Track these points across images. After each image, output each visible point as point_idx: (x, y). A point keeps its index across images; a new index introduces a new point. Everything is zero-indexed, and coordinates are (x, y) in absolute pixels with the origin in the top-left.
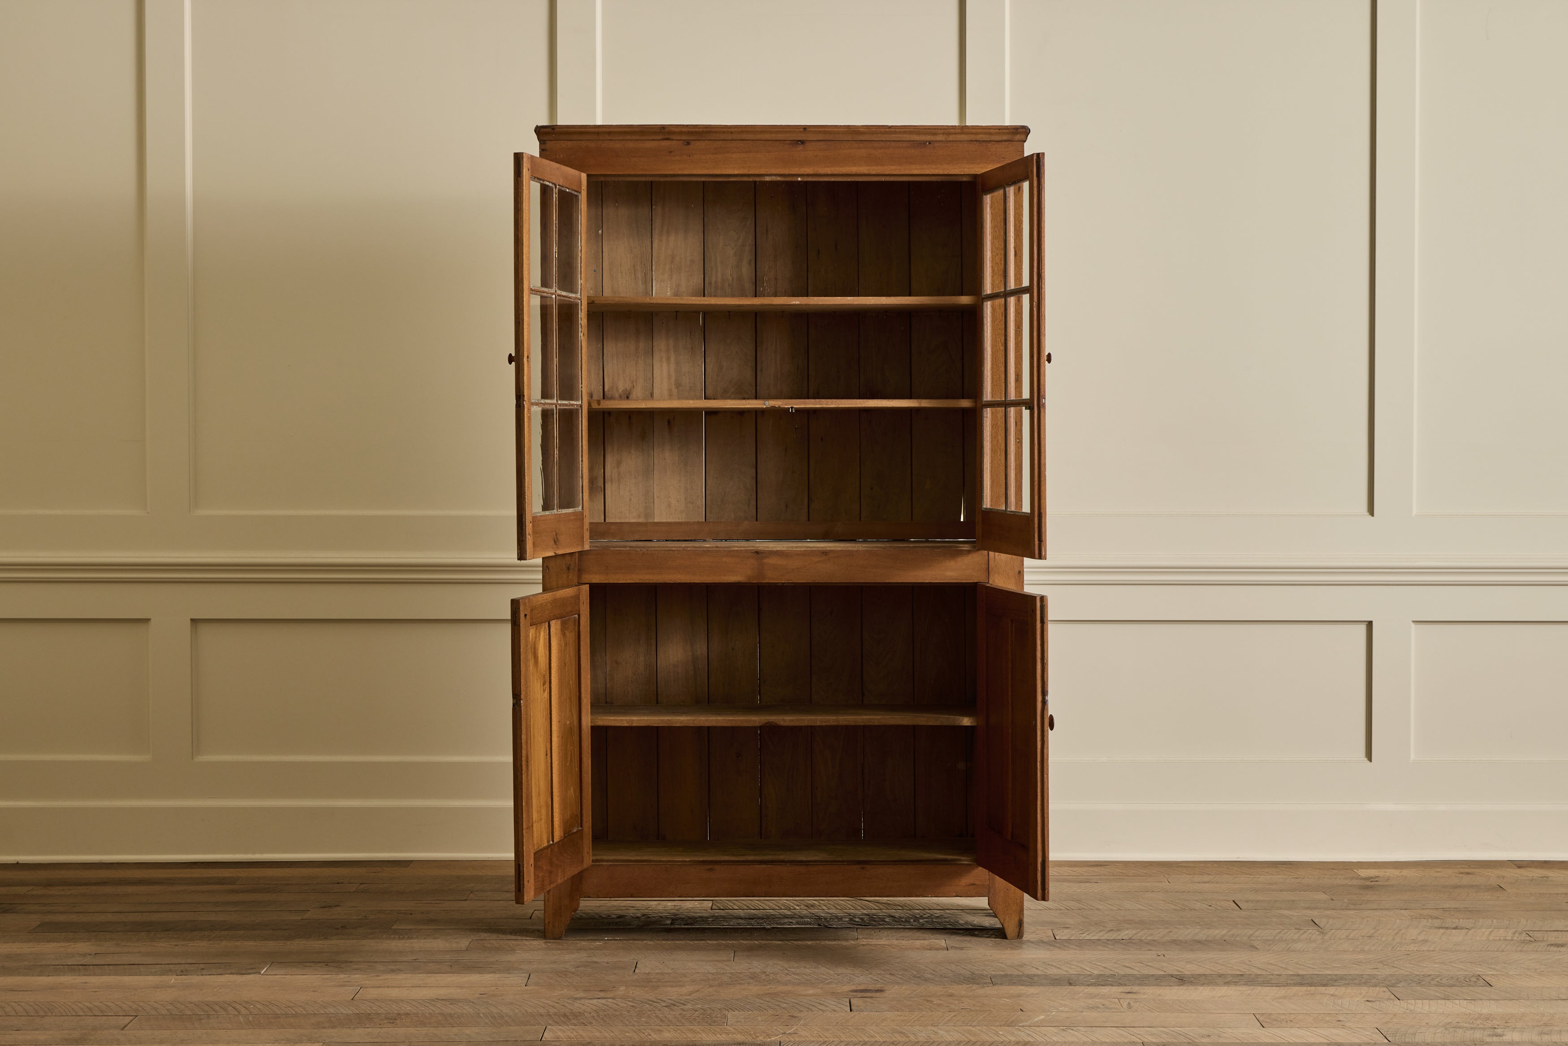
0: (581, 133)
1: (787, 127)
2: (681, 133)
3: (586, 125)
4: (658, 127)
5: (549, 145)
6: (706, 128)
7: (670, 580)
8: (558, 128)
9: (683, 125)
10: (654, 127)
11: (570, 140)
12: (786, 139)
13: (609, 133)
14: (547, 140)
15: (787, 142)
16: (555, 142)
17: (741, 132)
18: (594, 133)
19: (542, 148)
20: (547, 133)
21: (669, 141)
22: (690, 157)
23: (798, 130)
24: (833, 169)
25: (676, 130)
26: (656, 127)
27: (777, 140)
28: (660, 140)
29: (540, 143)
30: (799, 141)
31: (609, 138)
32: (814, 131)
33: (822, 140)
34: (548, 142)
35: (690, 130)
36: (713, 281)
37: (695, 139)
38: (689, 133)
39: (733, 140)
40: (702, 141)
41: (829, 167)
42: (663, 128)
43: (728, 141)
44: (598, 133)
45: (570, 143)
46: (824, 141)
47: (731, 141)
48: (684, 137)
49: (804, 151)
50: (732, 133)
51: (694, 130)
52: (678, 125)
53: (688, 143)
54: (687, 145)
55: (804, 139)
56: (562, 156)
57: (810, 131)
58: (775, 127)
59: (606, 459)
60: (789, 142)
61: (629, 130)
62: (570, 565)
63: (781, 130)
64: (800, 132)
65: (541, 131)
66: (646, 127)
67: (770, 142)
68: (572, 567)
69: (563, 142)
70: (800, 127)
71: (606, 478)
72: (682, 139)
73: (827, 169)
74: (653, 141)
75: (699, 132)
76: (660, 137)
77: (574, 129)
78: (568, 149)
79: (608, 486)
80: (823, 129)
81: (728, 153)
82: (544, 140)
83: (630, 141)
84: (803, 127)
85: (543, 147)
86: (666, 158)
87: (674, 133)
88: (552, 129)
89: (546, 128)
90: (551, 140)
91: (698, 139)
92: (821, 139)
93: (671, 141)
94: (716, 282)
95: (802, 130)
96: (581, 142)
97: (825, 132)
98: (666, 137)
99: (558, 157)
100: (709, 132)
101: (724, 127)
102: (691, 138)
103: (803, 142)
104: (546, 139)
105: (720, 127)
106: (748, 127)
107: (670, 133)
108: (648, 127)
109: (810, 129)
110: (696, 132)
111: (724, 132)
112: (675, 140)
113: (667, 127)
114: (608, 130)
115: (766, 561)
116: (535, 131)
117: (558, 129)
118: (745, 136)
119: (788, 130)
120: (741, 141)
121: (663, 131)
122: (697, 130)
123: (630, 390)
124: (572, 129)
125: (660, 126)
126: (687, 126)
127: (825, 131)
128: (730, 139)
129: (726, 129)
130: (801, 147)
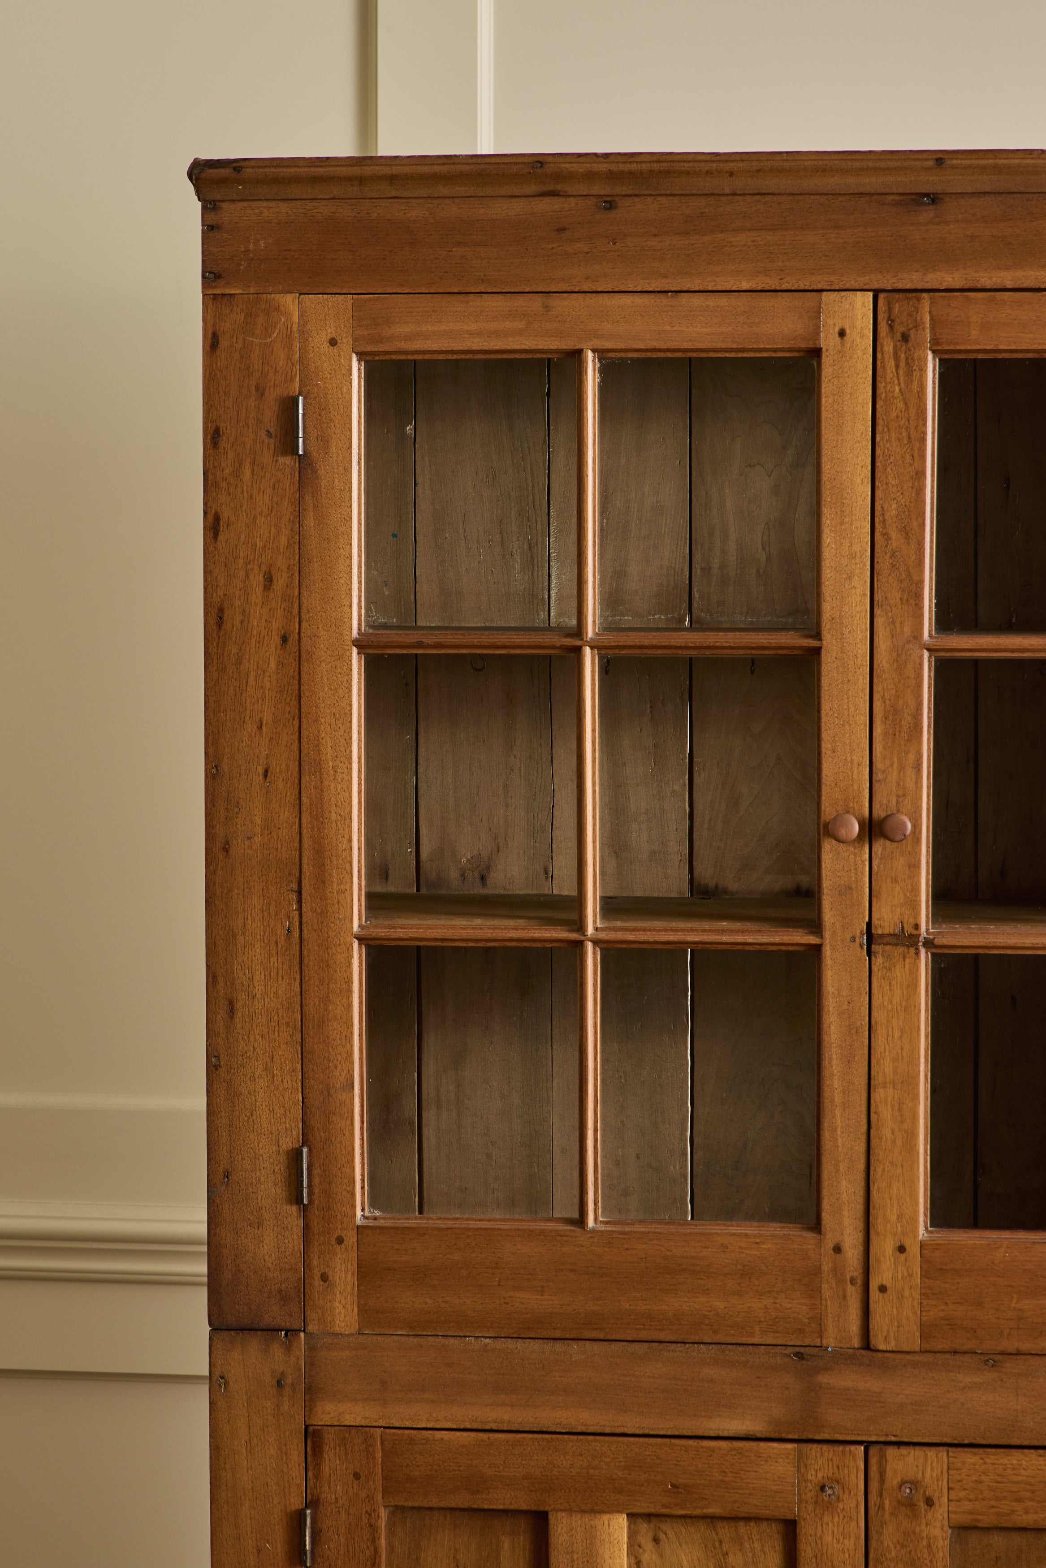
0: (315, 180)
1: (889, 156)
2: (590, 177)
3: (328, 158)
4: (526, 160)
5: (229, 213)
6: (658, 162)
7: (557, 1424)
8: (253, 167)
9: (596, 154)
10: (514, 160)
11: (283, 200)
12: (887, 191)
13: (392, 179)
14: (223, 201)
15: (892, 197)
16: (245, 204)
17: (758, 171)
18: (350, 179)
19: (208, 223)
20: (222, 182)
21: (556, 199)
22: (615, 244)
23: (918, 163)
24: (1020, 273)
25: (574, 167)
26: (520, 160)
27: (861, 194)
28: (534, 196)
29: (204, 208)
30: (927, 195)
31: (394, 194)
32: (966, 168)
33: (988, 193)
34: (224, 205)
35: (614, 168)
36: (716, 563)
37: (630, 192)
38: (612, 177)
39: (735, 194)
40: (649, 199)
41: (1008, 268)
42: (539, 161)
43: (723, 198)
44: (361, 180)
45: (284, 207)
46: (995, 193)
47: (730, 197)
48: (598, 189)
49: (938, 224)
50: (731, 174)
51: (626, 167)
52: (580, 155)
53: (610, 205)
54: (605, 209)
55: (938, 189)
56: (262, 244)
57: (953, 167)
58: (858, 156)
59: (425, 1046)
60: (897, 198)
61: (444, 169)
62: (283, 1373)
63: (870, 164)
64: (931, 168)
65: (203, 175)
66: (493, 160)
67: (841, 199)
68: (289, 1380)
69: (265, 204)
70: (925, 156)
71: (424, 1096)
72: (592, 192)
73: (1003, 274)
74: (515, 200)
75: (641, 173)
76: (533, 188)
77: (292, 170)
78: (279, 223)
79: (429, 1115)
80: (991, 161)
81: (722, 232)
82: (214, 201)
83: (447, 201)
84: (940, 156)
85: (213, 218)
86: (550, 246)
87: (570, 177)
88: (234, 168)
89: (216, 168)
90: (233, 201)
91: (636, 192)
92: (987, 189)
93: (563, 199)
94: (722, 567)
95: (931, 163)
96: (314, 204)
97: (998, 169)
98: (550, 187)
99: (251, 247)
100: (668, 173)
101: (709, 158)
102: (620, 190)
103: (934, 199)
104: (218, 197)
105: (699, 158)
106: (777, 157)
107: (561, 177)
108: (498, 160)
109: (955, 162)
110: (631, 173)
111: (709, 173)
112: (574, 196)
113: (550, 159)
114: (387, 170)
115: (824, 1379)
116: (190, 175)
117: (249, 170)
118: (770, 183)
119: (892, 164)
120: (757, 197)
121: (539, 171)
122: (634, 167)
123: (490, 858)
124: (289, 170)
125: (530, 160)
126: (607, 155)
127: (996, 166)
128: (727, 190)
129: (715, 165)
130: (928, 213)
